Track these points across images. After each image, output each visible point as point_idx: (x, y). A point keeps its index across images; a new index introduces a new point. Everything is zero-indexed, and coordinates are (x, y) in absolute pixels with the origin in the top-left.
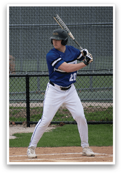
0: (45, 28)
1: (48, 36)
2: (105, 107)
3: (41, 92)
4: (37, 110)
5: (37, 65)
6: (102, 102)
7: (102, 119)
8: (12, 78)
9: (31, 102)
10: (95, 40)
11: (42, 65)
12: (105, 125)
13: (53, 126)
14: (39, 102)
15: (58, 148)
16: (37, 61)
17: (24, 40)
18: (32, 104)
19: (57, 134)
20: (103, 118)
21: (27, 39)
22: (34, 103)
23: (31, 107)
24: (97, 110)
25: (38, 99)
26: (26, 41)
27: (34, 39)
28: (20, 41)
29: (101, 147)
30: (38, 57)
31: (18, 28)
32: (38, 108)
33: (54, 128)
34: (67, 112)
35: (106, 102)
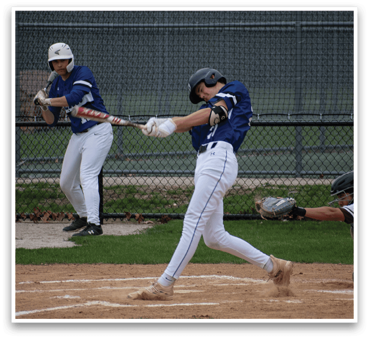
0: (133, 31)
1: (140, 47)
2: (250, 187)
3: (126, 157)
4: (117, 191)
5: (118, 102)
6: (244, 177)
7: (243, 211)
8: (68, 129)
9: (106, 175)
10: (231, 57)
11: (128, 103)
12: (249, 221)
13: (147, 222)
14: (121, 176)
15: (157, 266)
16: (117, 96)
17: (94, 54)
18: (107, 178)
19: (156, 238)
20: (246, 208)
21: (98, 53)
22: (111, 176)
23: (105, 186)
24: (235, 193)
25: (119, 171)
26: (95, 57)
27: (112, 53)
28: (84, 57)
29: (242, 265)
30: (119, 89)
31: (80, 31)
32: (118, 187)
33: (150, 227)
34: (176, 196)
35: (251, 177)
